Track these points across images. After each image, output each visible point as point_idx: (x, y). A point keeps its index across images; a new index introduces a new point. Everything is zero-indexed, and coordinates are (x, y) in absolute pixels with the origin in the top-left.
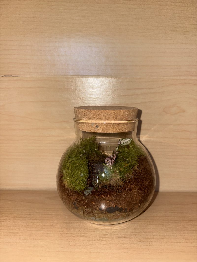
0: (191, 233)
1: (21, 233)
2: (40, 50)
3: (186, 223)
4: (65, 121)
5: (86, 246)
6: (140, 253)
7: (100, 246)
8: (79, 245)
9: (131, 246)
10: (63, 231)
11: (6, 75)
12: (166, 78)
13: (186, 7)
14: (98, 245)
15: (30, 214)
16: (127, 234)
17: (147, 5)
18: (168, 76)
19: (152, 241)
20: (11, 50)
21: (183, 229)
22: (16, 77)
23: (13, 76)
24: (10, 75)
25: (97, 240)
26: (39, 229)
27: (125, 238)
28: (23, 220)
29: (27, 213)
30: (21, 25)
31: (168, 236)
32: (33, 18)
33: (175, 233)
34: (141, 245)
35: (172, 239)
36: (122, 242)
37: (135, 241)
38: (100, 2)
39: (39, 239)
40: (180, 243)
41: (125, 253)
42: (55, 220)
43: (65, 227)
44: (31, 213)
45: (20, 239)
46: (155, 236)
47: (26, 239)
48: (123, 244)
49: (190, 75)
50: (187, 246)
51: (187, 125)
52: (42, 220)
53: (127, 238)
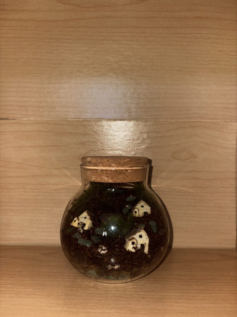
0: (196, 293)
1: (7, 290)
2: (40, 92)
3: (193, 282)
4: (64, 168)
5: (76, 305)
6: (133, 313)
7: (91, 305)
8: (68, 304)
9: (126, 305)
10: (54, 289)
11: (2, 118)
12: (173, 120)
13: (193, 46)
14: (89, 304)
15: (20, 272)
16: (124, 293)
17: (151, 45)
18: (176, 119)
19: (149, 301)
20: (9, 91)
21: (188, 289)
22: (13, 120)
23: (9, 119)
24: (6, 118)
25: (90, 299)
26: (28, 287)
27: (121, 298)
28: (11, 277)
29: (17, 271)
30: (20, 66)
31: (169, 296)
32: (33, 59)
33: (178, 293)
34: (136, 305)
35: (173, 299)
36: (117, 302)
37: (131, 301)
38: (102, 43)
39: (26, 298)
40: (181, 303)
41: (117, 312)
42: (47, 278)
43: (56, 285)
44: (21, 270)
45: (5, 297)
46: (154, 296)
47: (12, 297)
48: (116, 304)
49: (200, 118)
50: (188, 307)
51: (199, 172)
52: (33, 277)
53: (123, 297)
